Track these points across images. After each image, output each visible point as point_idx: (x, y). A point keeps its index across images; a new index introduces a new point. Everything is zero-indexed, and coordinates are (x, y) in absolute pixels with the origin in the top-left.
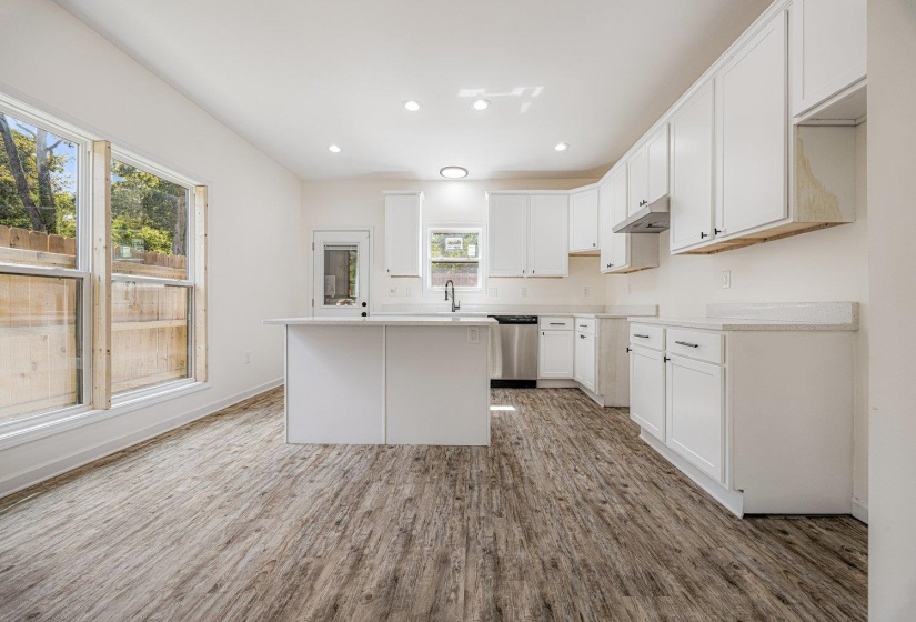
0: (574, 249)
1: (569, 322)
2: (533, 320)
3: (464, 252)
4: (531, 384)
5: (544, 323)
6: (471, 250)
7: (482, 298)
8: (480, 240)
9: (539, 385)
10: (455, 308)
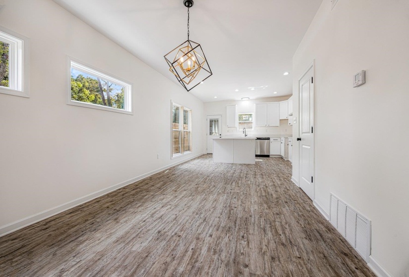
0: (281, 119)
1: (279, 139)
2: (268, 139)
3: (249, 120)
4: (268, 156)
5: (271, 140)
6: (250, 119)
7: (254, 132)
8: (253, 116)
9: (270, 156)
10: (246, 135)
